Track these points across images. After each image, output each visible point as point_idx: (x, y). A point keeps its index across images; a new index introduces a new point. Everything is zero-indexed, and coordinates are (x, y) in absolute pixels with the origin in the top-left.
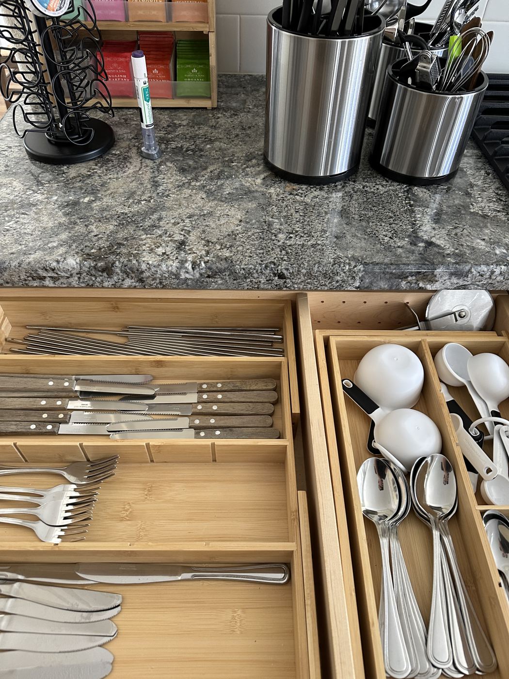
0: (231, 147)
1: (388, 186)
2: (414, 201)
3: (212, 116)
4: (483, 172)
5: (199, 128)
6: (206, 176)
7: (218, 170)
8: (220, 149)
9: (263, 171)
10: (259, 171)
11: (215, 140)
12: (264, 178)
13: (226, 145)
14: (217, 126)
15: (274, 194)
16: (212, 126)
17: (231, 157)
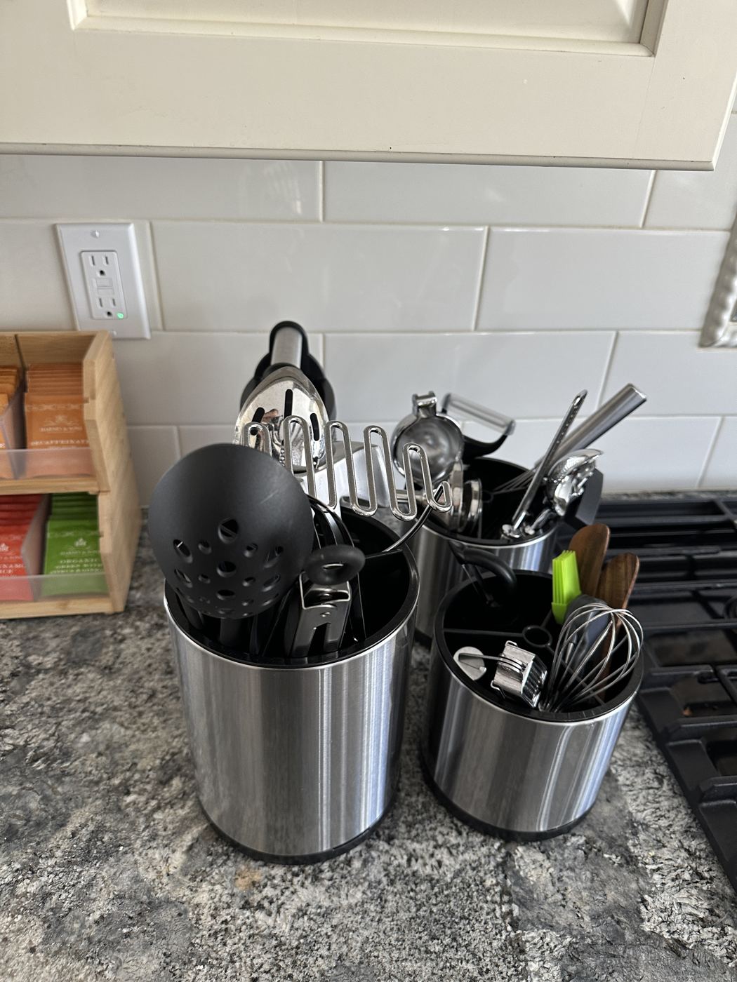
0: (134, 736)
1: (461, 849)
2: (522, 904)
3: (112, 635)
4: (649, 774)
5: (77, 675)
6: (59, 853)
7: (91, 828)
8: (108, 747)
9: (192, 820)
10: (185, 819)
11: (103, 717)
12: (191, 848)
13: (123, 730)
14: (117, 666)
15: (206, 911)
16: (105, 668)
17: (128, 774)
